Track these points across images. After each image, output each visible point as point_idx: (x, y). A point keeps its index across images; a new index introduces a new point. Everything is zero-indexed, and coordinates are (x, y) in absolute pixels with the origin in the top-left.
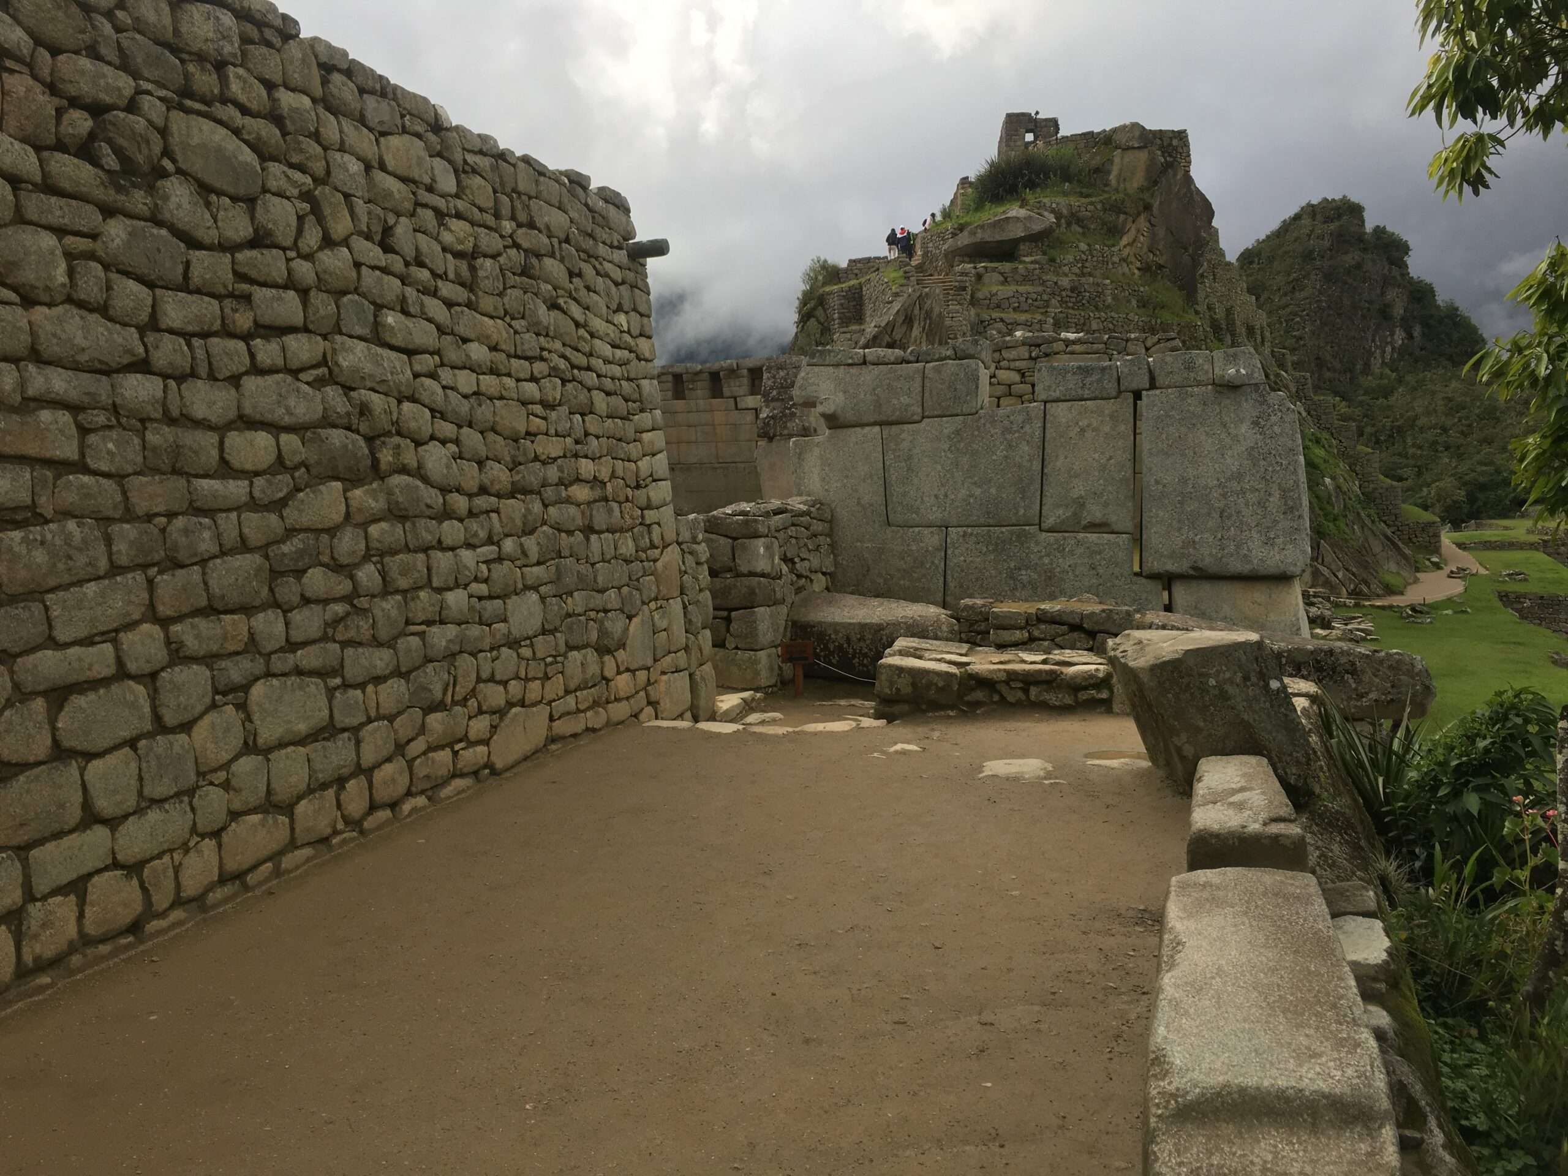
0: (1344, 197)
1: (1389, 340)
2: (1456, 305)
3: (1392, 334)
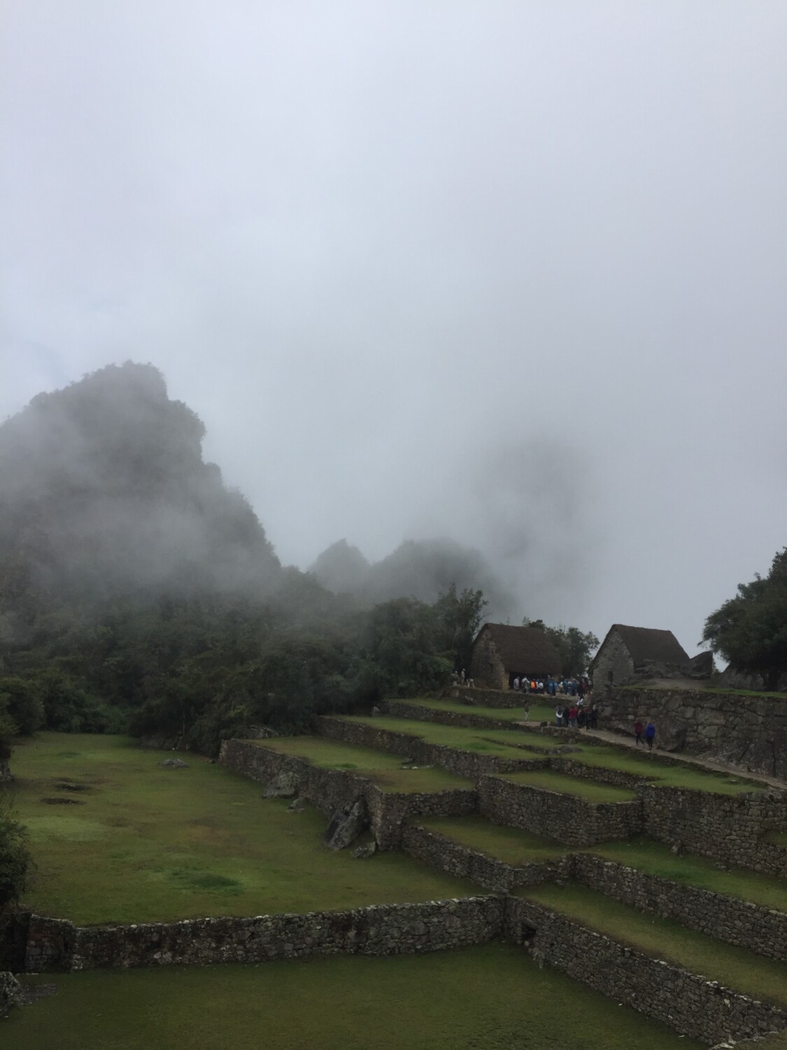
2: (242, 492)
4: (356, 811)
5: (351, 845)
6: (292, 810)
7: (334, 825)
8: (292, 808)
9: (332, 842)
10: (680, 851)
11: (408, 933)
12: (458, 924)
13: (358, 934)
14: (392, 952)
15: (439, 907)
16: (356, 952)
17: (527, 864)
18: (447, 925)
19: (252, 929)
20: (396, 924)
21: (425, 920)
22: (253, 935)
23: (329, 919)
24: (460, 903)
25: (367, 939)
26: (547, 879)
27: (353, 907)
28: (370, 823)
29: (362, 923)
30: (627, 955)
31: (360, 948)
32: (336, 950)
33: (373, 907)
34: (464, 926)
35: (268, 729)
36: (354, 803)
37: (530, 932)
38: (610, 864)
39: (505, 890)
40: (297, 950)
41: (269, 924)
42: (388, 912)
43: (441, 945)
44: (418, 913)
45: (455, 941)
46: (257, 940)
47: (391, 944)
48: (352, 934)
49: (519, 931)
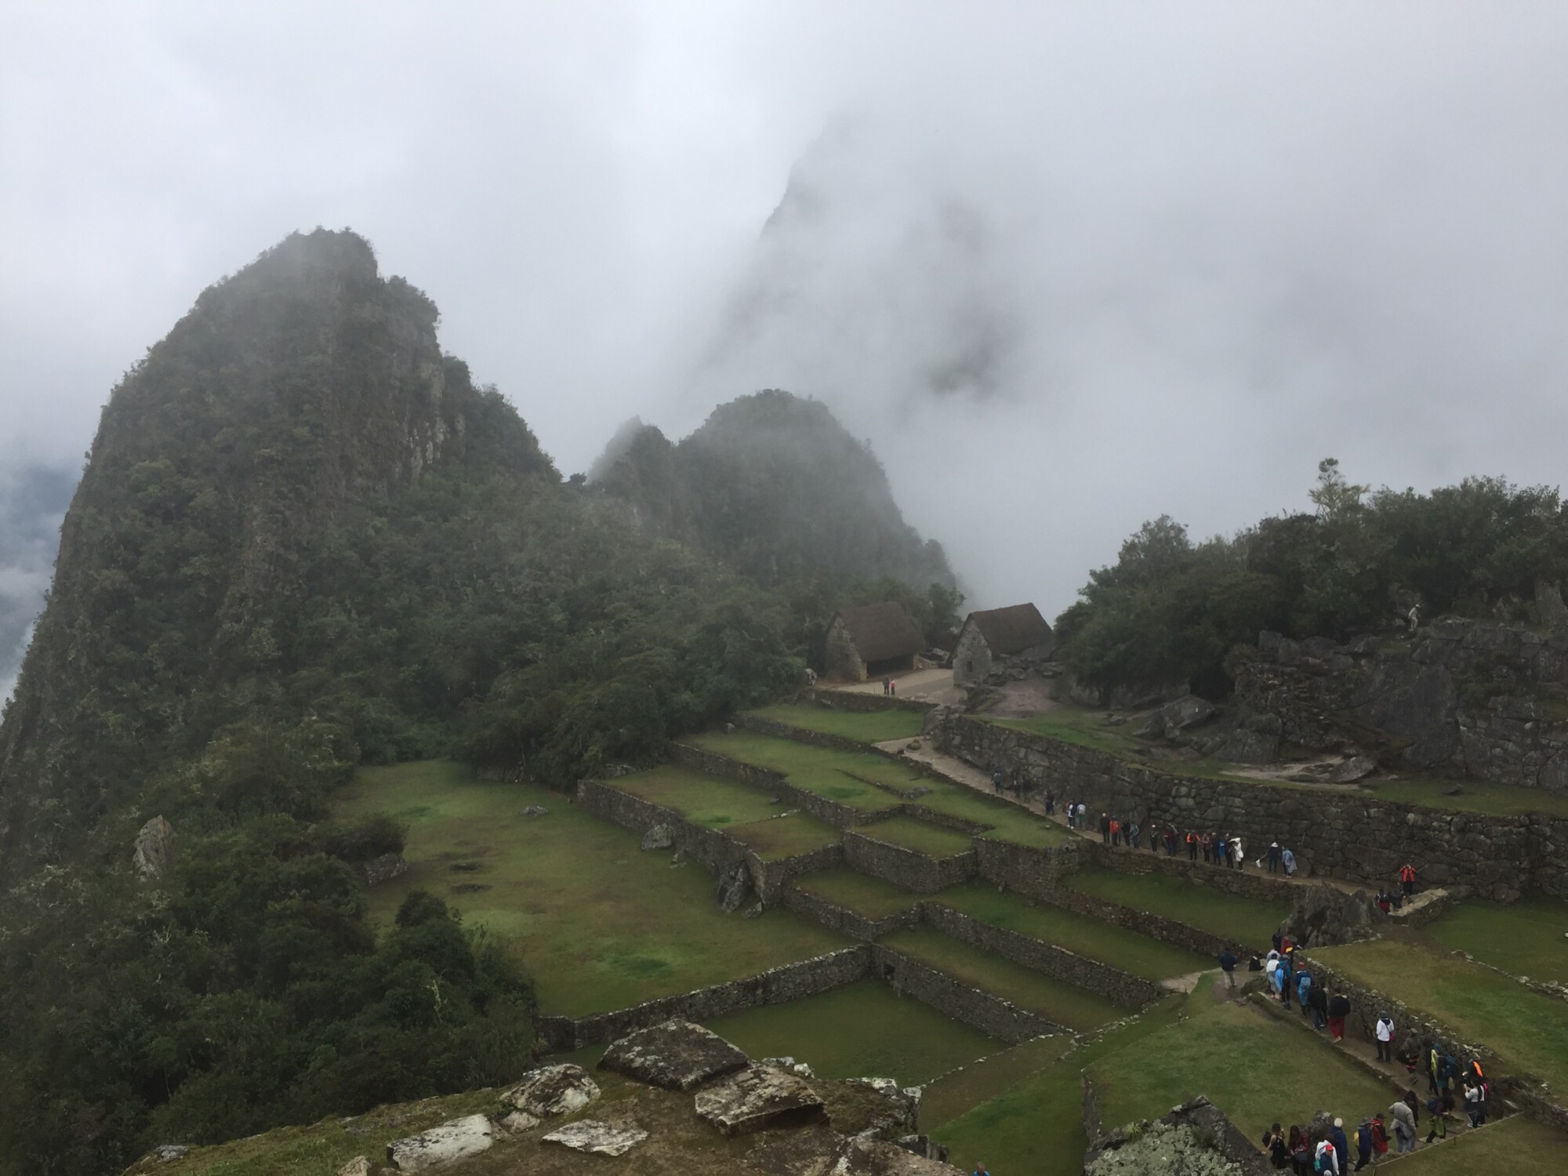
0: (347, 229)
1: (429, 433)
2: (501, 392)
3: (432, 426)
4: (740, 876)
5: (741, 907)
6: (675, 866)
7: (724, 890)
8: (675, 863)
9: (724, 904)
10: (1004, 890)
11: (799, 983)
12: (837, 970)
13: (764, 992)
14: (790, 999)
15: (821, 962)
16: (764, 1004)
17: (886, 918)
18: (828, 972)
19: (690, 1001)
20: (790, 979)
21: (812, 973)
22: (691, 1006)
23: (742, 985)
24: (836, 956)
25: (771, 994)
26: (901, 926)
27: (757, 973)
28: (754, 885)
29: (766, 983)
30: (956, 986)
31: (766, 1000)
32: (750, 1005)
33: (772, 970)
34: (841, 971)
35: (625, 766)
36: (738, 868)
37: (890, 970)
38: (948, 911)
39: (870, 940)
40: (722, 1010)
41: (701, 996)
42: (784, 972)
43: (825, 988)
44: (806, 969)
45: (835, 983)
46: (694, 1008)
47: (789, 993)
48: (760, 991)
49: (882, 969)
